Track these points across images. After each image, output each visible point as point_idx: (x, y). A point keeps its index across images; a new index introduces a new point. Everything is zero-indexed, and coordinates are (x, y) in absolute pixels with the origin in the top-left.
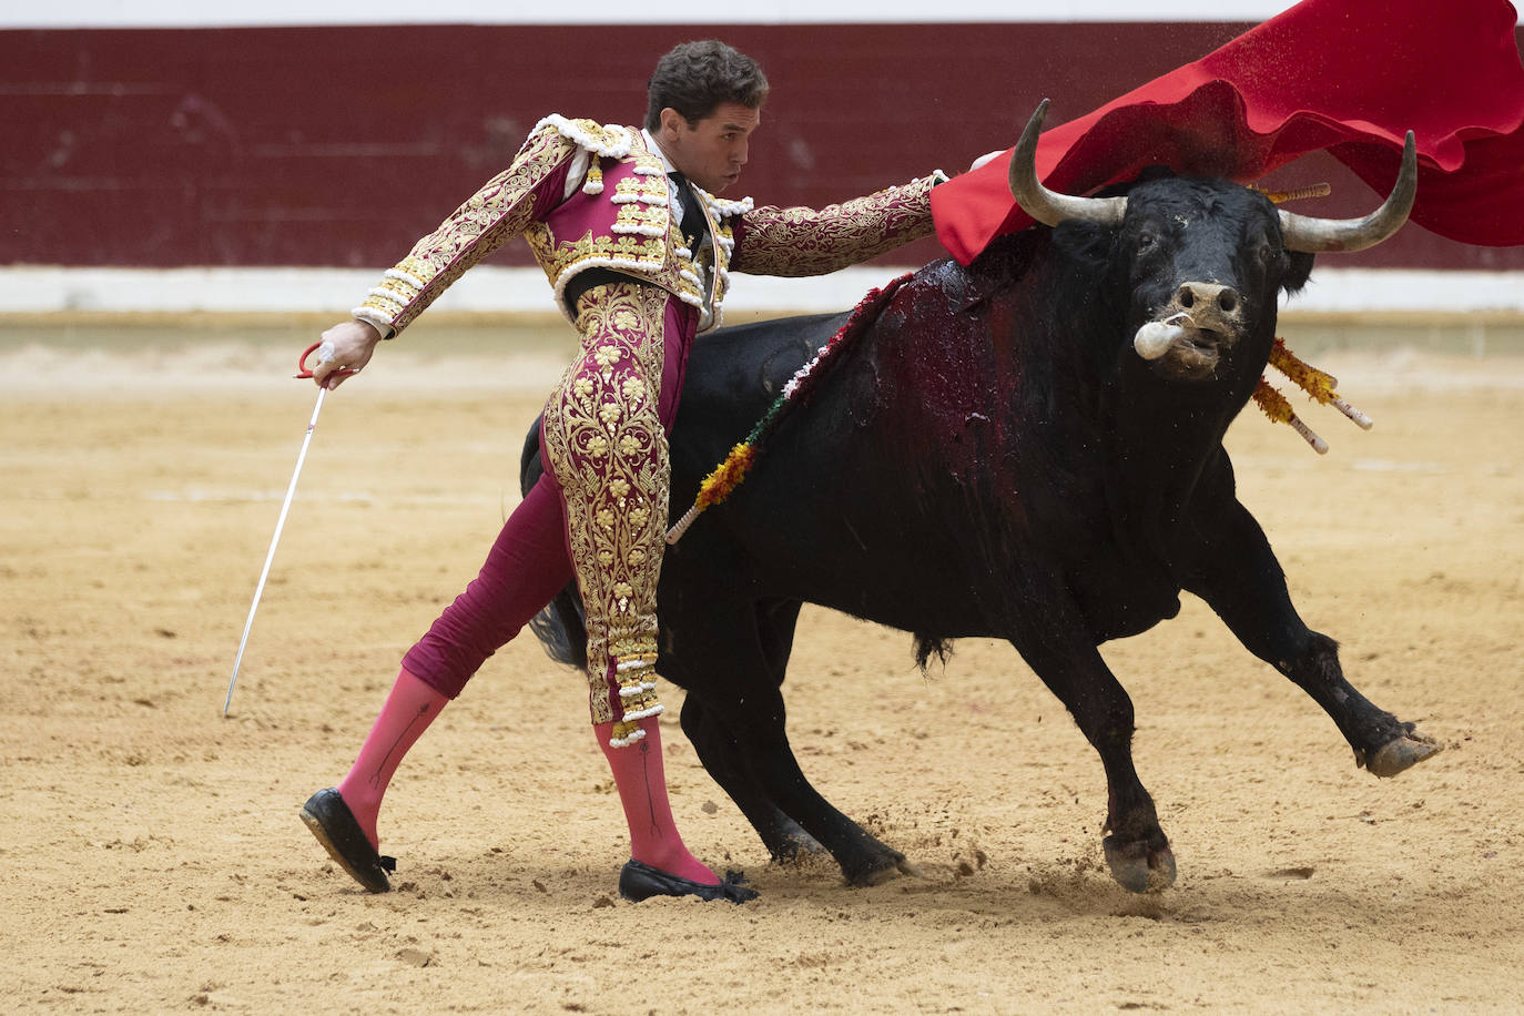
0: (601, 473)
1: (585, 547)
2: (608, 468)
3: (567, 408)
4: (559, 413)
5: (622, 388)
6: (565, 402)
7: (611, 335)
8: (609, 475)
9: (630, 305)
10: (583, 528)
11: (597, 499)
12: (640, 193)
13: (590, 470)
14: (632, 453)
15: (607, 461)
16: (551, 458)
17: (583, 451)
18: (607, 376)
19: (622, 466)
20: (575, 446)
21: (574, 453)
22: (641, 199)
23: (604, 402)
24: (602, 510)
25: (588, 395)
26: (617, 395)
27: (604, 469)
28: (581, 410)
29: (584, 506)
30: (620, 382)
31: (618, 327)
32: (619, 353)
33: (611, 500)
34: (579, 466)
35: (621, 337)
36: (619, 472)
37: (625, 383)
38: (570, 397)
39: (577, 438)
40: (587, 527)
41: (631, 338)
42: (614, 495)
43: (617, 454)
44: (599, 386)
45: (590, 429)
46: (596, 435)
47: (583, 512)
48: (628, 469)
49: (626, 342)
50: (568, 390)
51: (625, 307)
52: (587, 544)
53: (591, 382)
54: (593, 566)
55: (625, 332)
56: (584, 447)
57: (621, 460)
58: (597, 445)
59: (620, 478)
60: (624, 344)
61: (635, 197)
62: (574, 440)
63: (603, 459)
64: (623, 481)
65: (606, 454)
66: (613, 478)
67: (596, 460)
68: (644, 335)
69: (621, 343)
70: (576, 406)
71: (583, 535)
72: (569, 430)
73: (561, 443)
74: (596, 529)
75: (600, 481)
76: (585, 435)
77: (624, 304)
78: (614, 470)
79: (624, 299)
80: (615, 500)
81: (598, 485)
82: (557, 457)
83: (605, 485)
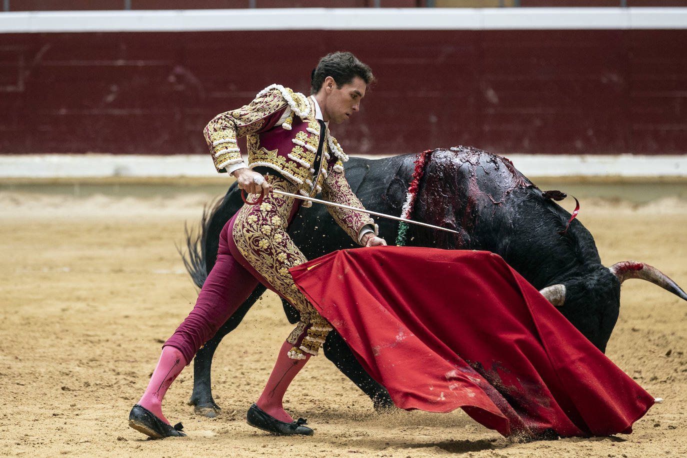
0: (271, 254)
1: (282, 286)
2: (273, 251)
3: (245, 229)
4: (241, 233)
5: (271, 220)
6: (243, 227)
7: (270, 199)
8: (275, 254)
9: (282, 187)
10: (276, 280)
11: (275, 266)
12: (306, 143)
13: (265, 255)
14: (280, 241)
15: (271, 248)
16: (243, 254)
17: (258, 248)
18: (264, 215)
19: (279, 248)
20: (253, 246)
21: (254, 250)
22: (306, 146)
23: (263, 225)
24: (280, 268)
25: (255, 222)
26: (269, 223)
27: (271, 252)
28: (252, 229)
29: (271, 271)
30: (270, 217)
31: (274, 196)
32: (271, 207)
33: (282, 263)
34: (259, 255)
35: (274, 201)
36: (279, 250)
37: (273, 218)
38: (246, 224)
39: (253, 242)
40: (278, 278)
41: (279, 202)
42: (282, 261)
43: (274, 244)
44: (261, 218)
45: (257, 237)
46: (262, 239)
47: (272, 273)
48: (282, 248)
49: (275, 203)
50: (245, 221)
51: (280, 187)
52: (282, 284)
53: (257, 217)
54: (291, 292)
55: (276, 199)
56: (257, 246)
57: (278, 245)
58: (264, 244)
59: (280, 253)
60: (274, 205)
61: (303, 144)
62: (251, 243)
63: (270, 248)
64: (282, 253)
65: (269, 246)
66: (277, 254)
67: (266, 250)
68: (285, 202)
69: (273, 204)
70: (249, 228)
71: (279, 282)
72: (248, 240)
73: (246, 246)
74: (282, 278)
75: (272, 257)
76: (256, 241)
77: (279, 186)
78: (276, 251)
79: (280, 183)
80: (283, 263)
81: (272, 259)
82: (246, 253)
83: (275, 258)
